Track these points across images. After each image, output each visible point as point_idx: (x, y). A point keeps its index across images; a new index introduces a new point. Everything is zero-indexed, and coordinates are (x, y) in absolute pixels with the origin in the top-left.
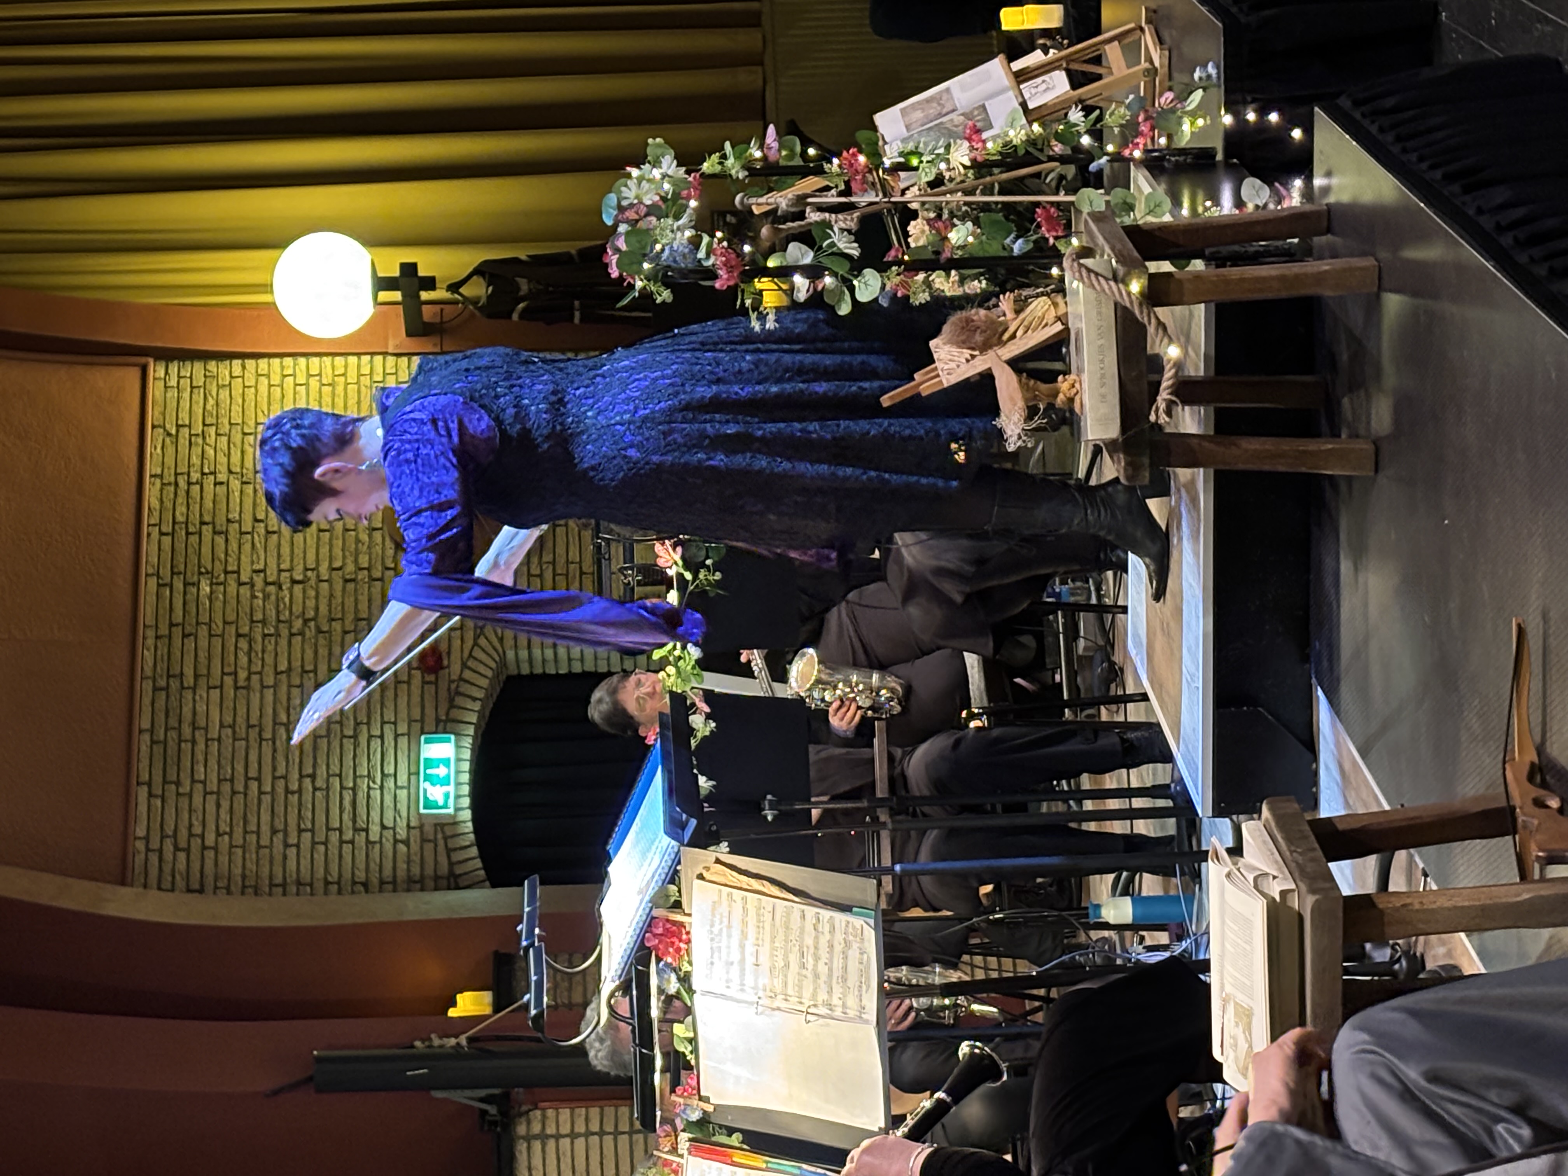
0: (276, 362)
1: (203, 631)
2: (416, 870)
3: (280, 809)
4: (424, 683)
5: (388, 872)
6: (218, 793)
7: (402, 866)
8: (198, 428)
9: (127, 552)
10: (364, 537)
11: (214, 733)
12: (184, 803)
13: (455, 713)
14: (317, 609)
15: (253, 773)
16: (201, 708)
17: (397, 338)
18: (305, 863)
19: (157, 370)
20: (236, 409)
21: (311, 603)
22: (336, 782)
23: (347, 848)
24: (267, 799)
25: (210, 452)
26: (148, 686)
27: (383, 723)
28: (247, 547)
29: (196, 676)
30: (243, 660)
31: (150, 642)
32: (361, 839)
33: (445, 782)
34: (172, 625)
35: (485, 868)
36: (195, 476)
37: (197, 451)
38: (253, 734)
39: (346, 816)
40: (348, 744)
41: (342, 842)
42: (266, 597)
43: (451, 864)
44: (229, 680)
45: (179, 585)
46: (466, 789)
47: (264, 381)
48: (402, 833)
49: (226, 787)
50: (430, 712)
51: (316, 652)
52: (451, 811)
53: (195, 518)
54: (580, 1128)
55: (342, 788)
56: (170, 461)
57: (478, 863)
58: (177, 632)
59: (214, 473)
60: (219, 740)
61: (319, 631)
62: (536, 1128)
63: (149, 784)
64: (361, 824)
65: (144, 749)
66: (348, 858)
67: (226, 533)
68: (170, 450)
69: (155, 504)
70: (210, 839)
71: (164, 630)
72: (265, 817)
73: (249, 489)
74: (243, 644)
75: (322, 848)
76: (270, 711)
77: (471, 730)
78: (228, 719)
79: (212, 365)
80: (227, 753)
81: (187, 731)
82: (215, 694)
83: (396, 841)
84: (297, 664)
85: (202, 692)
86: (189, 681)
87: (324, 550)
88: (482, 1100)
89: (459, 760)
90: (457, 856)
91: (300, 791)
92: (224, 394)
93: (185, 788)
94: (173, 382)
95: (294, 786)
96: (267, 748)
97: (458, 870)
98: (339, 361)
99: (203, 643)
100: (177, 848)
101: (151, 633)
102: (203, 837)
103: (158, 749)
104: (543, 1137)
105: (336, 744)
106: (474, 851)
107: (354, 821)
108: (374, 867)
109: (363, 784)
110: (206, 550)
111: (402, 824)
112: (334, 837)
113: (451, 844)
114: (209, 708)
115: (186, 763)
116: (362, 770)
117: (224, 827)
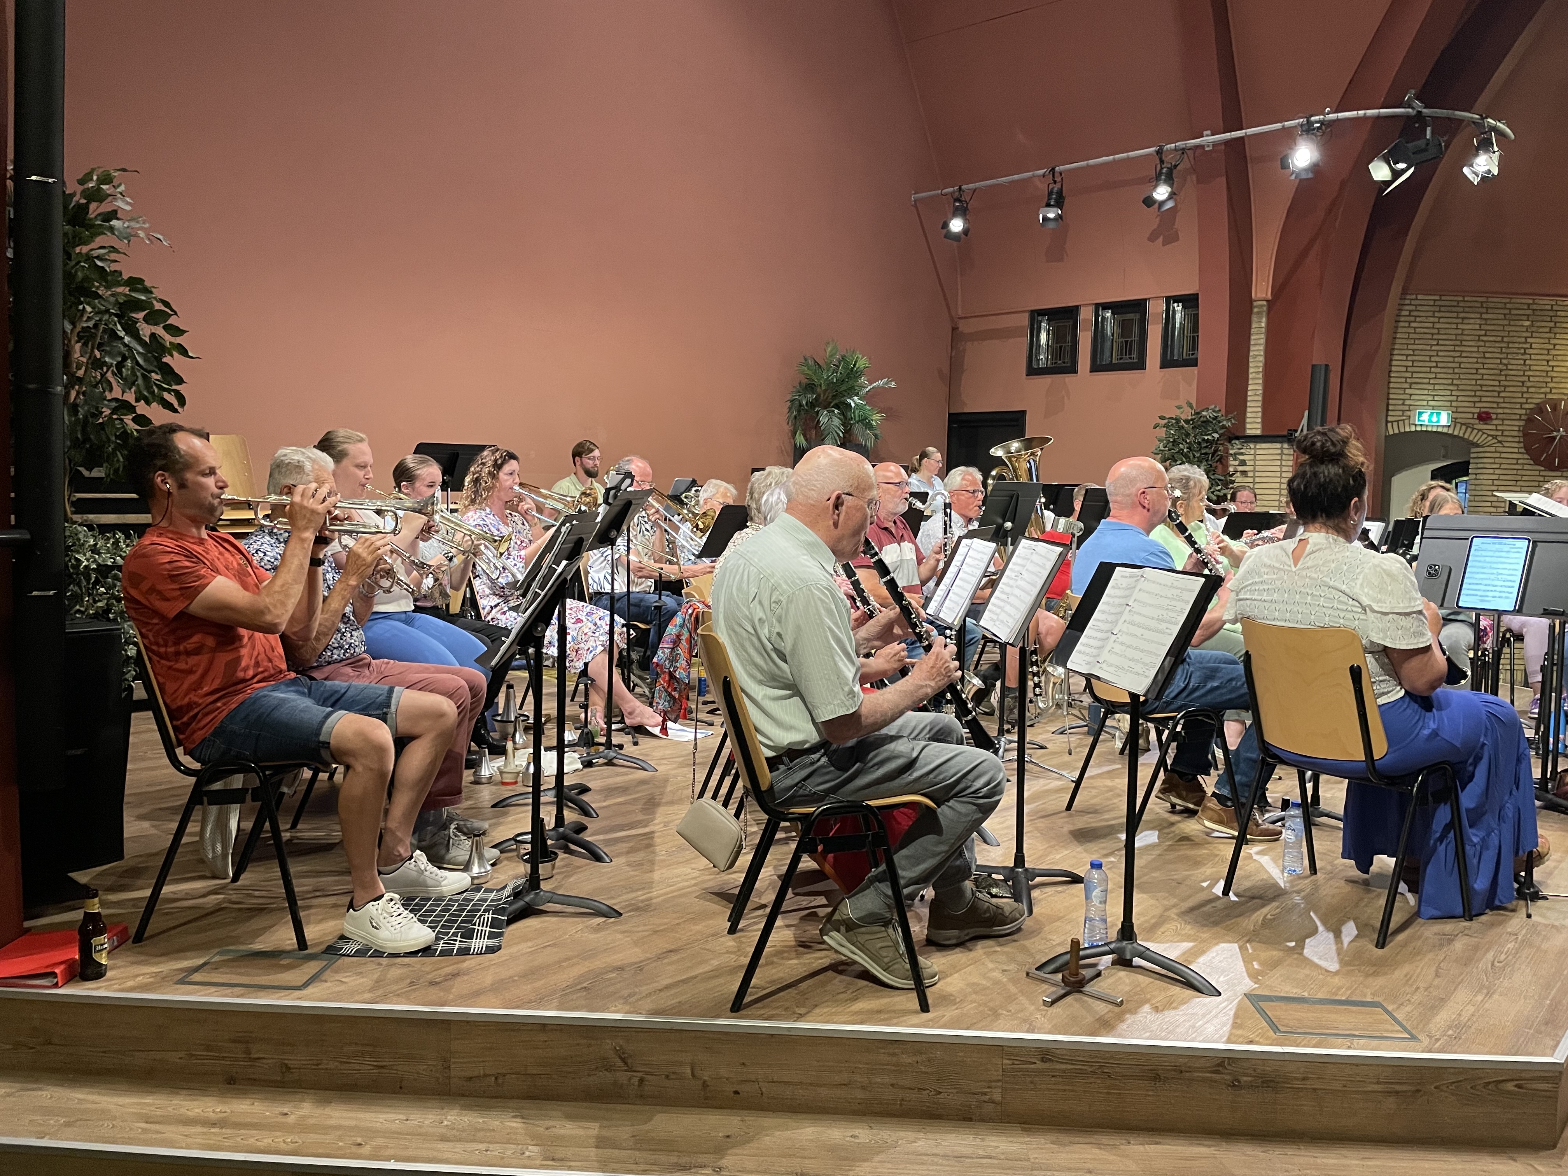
1: (1506, 322)
3: (1423, 353)
4: (1474, 414)
5: (1392, 396)
6: (1433, 328)
7: (1393, 402)
10: (1543, 390)
11: (1460, 326)
12: (1430, 314)
13: (1458, 426)
14: (1511, 370)
15: (1441, 342)
16: (1472, 321)
18: (1399, 363)
21: (1514, 367)
22: (1433, 376)
23: (1404, 380)
24: (1428, 348)
26: (1484, 299)
27: (1458, 396)
29: (1486, 319)
30: (1492, 339)
31: (1504, 301)
32: (1407, 386)
33: (1430, 421)
34: (1510, 309)
38: (1458, 343)
39: (1417, 380)
40: (1450, 381)
41: (1406, 378)
42: (1519, 349)
43: (1392, 422)
44: (1483, 333)
45: (1528, 312)
46: (1424, 429)
48: (1408, 403)
49: (1436, 331)
50: (1461, 415)
51: (1492, 369)
52: (1416, 422)
53: (1558, 319)
54: (1284, 469)
55: (1430, 378)
58: (1507, 311)
60: (1457, 328)
61: (1502, 370)
62: (1286, 451)
63: (1440, 300)
64: (1414, 386)
65: (1456, 298)
66: (1399, 380)
70: (1413, 325)
71: (1508, 306)
72: (1420, 347)
74: (1499, 339)
75: (1404, 370)
76: (1468, 349)
77: (1451, 431)
78: (1466, 332)
80: (1451, 332)
81: (1461, 315)
83: (1405, 400)
84: (1488, 361)
85: (1478, 321)
86: (1484, 316)
87: (1538, 373)
89: (1438, 426)
90: (1395, 424)
91: (1431, 361)
93: (1437, 314)
95: (1433, 359)
96: (1452, 348)
99: (1501, 322)
100: (1410, 311)
101: (1507, 300)
102: (1415, 321)
103: (1455, 304)
104: (1282, 454)
105: (1450, 376)
106: (1397, 431)
107: (1415, 383)
108: (1395, 391)
109: (1431, 387)
110: (1543, 324)
111: (1412, 403)
112: (1409, 375)
113: (1401, 422)
114: (1471, 325)
115: (1448, 315)
116: (1437, 387)
117: (1418, 330)
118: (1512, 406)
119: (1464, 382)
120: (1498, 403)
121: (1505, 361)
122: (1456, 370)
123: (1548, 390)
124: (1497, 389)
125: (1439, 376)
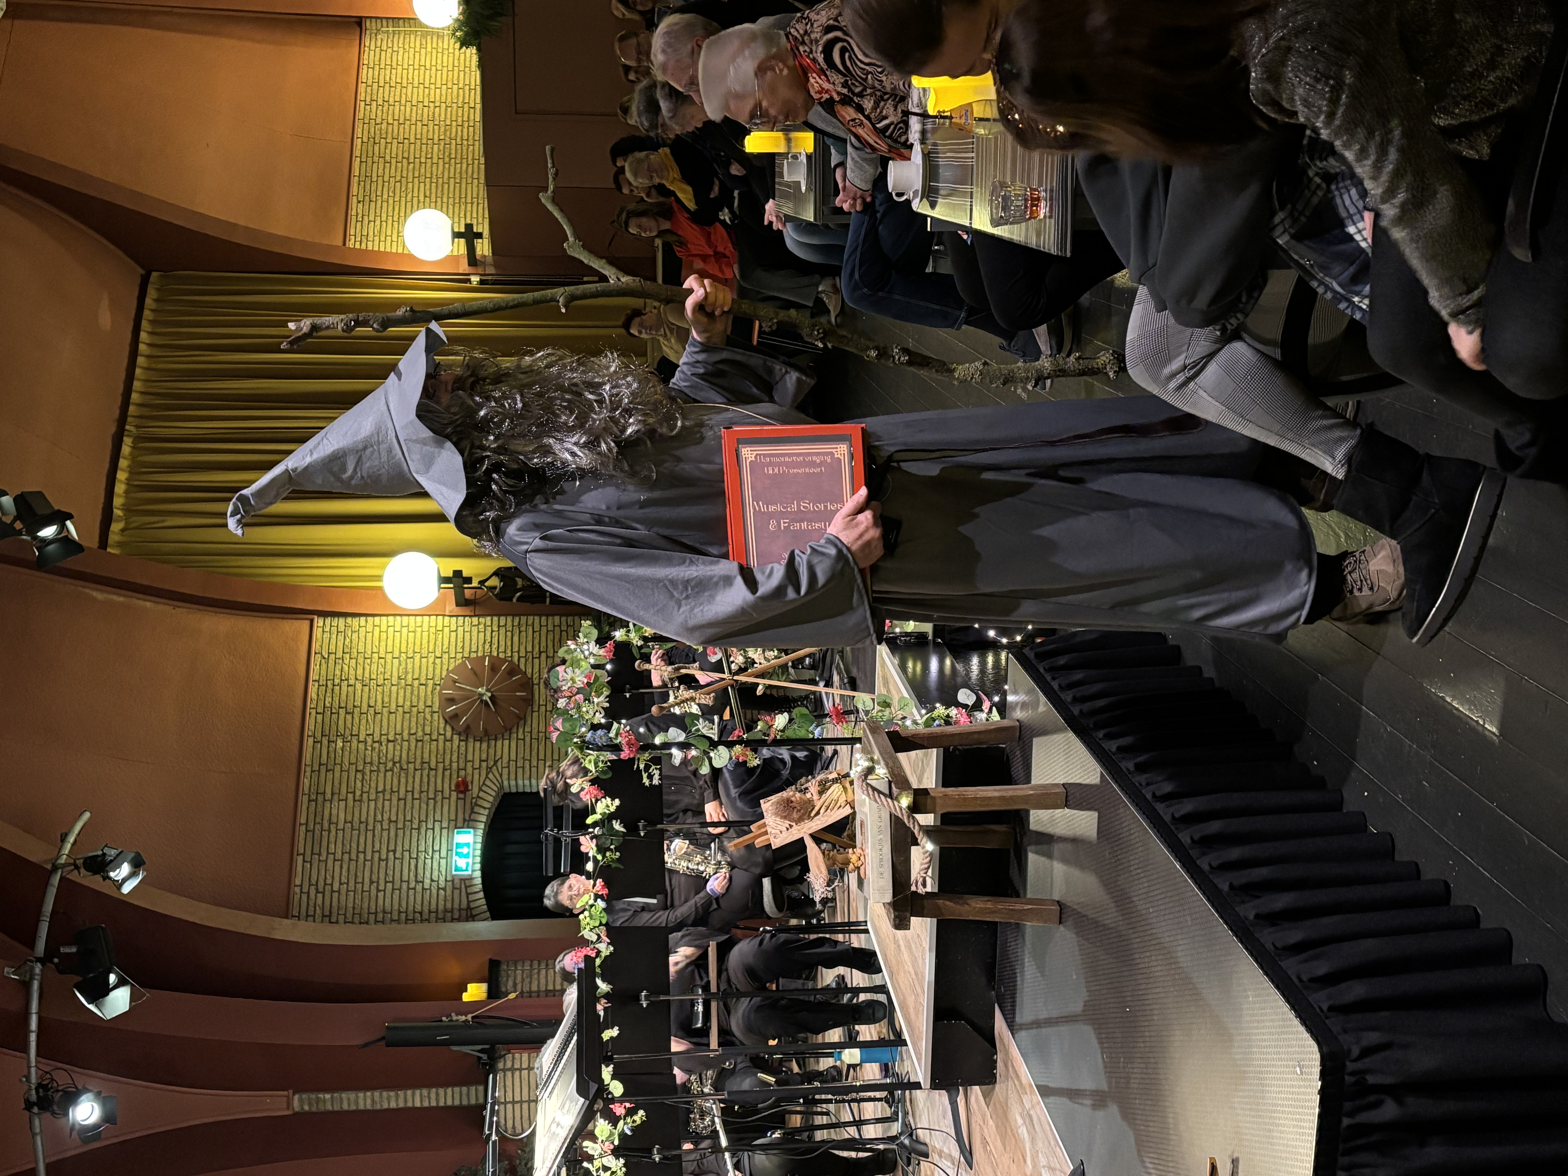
0: (384, 618)
1: (338, 768)
2: (449, 905)
3: (375, 870)
4: (458, 799)
5: (433, 906)
6: (342, 860)
7: (441, 903)
8: (340, 654)
9: (298, 723)
10: (428, 717)
11: (341, 826)
12: (323, 865)
13: (474, 816)
14: (401, 757)
15: (361, 849)
16: (334, 812)
17: (451, 606)
18: (388, 901)
19: (319, 622)
20: (361, 644)
21: (397, 753)
22: (406, 854)
23: (411, 892)
24: (368, 864)
25: (346, 668)
26: (305, 799)
27: (435, 821)
28: (364, 722)
29: (333, 794)
30: (359, 784)
31: (308, 774)
32: (419, 887)
33: (466, 856)
34: (320, 764)
35: (487, 904)
36: (337, 681)
37: (338, 667)
38: (363, 826)
39: (412, 874)
40: (415, 833)
41: (409, 889)
42: (373, 749)
43: (469, 902)
44: (350, 796)
46: (478, 859)
47: (377, 629)
48: (442, 884)
49: (346, 856)
50: (460, 816)
51: (399, 781)
52: (470, 873)
53: (336, 705)
55: (410, 858)
56: (323, 673)
57: (483, 901)
58: (323, 768)
59: (347, 680)
60: (343, 830)
61: (401, 769)
62: (509, 1065)
63: (304, 855)
64: (420, 878)
65: (302, 835)
66: (412, 898)
67: (353, 713)
68: (324, 666)
69: (314, 696)
70: (336, 887)
71: (316, 768)
72: (367, 874)
73: (366, 689)
74: (359, 776)
75: (397, 892)
76: (372, 813)
77: (482, 826)
78: (349, 818)
79: (349, 620)
80: (348, 837)
81: (326, 825)
82: (342, 804)
83: (439, 889)
84: (388, 787)
85: (335, 803)
86: (328, 796)
87: (406, 724)
88: (479, 1051)
89: (475, 843)
90: (471, 898)
91: (387, 859)
92: (355, 636)
93: (323, 858)
94: (327, 629)
95: (384, 857)
96: (370, 834)
97: (472, 905)
98: (419, 618)
99: (337, 774)
100: (317, 892)
101: (309, 769)
102: (332, 885)
103: (310, 834)
104: (513, 1070)
105: (408, 833)
106: (481, 895)
107: (416, 877)
108: (426, 903)
109: (422, 856)
110: (341, 722)
111: (442, 879)
112: (405, 885)
113: (469, 890)
114: (339, 812)
115: (325, 843)
116: (422, 848)
117: (344, 880)
118: (448, 751)
119: (416, 815)
120: (444, 769)
121: (390, 765)
122: (400, 825)
123: (428, 710)
124: (426, 772)
125: (407, 847)
